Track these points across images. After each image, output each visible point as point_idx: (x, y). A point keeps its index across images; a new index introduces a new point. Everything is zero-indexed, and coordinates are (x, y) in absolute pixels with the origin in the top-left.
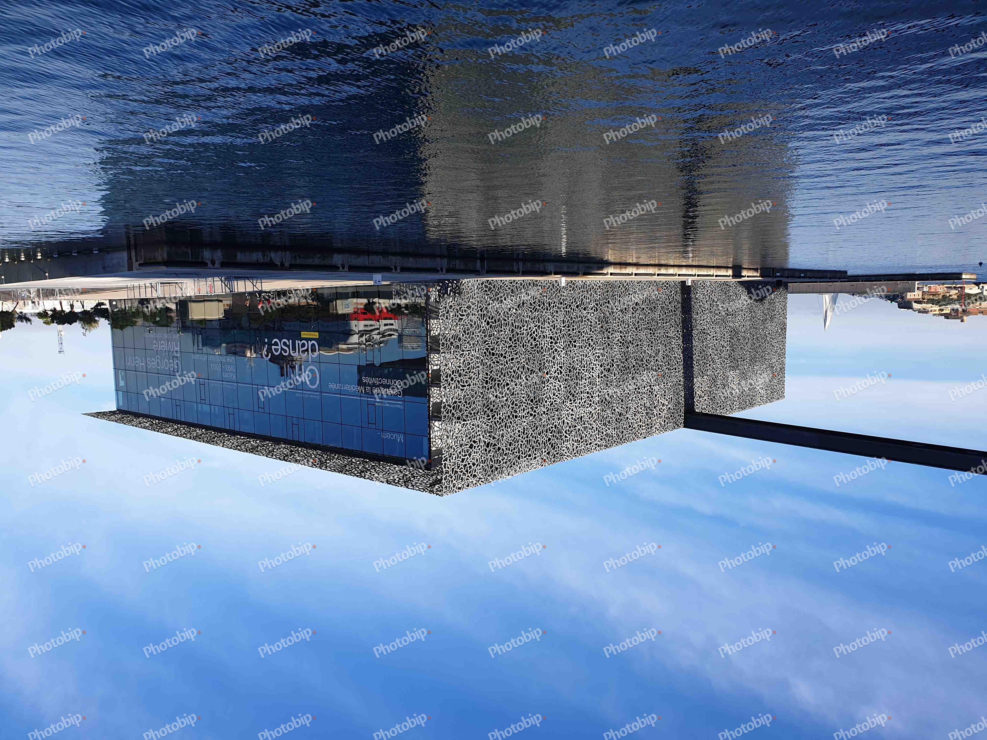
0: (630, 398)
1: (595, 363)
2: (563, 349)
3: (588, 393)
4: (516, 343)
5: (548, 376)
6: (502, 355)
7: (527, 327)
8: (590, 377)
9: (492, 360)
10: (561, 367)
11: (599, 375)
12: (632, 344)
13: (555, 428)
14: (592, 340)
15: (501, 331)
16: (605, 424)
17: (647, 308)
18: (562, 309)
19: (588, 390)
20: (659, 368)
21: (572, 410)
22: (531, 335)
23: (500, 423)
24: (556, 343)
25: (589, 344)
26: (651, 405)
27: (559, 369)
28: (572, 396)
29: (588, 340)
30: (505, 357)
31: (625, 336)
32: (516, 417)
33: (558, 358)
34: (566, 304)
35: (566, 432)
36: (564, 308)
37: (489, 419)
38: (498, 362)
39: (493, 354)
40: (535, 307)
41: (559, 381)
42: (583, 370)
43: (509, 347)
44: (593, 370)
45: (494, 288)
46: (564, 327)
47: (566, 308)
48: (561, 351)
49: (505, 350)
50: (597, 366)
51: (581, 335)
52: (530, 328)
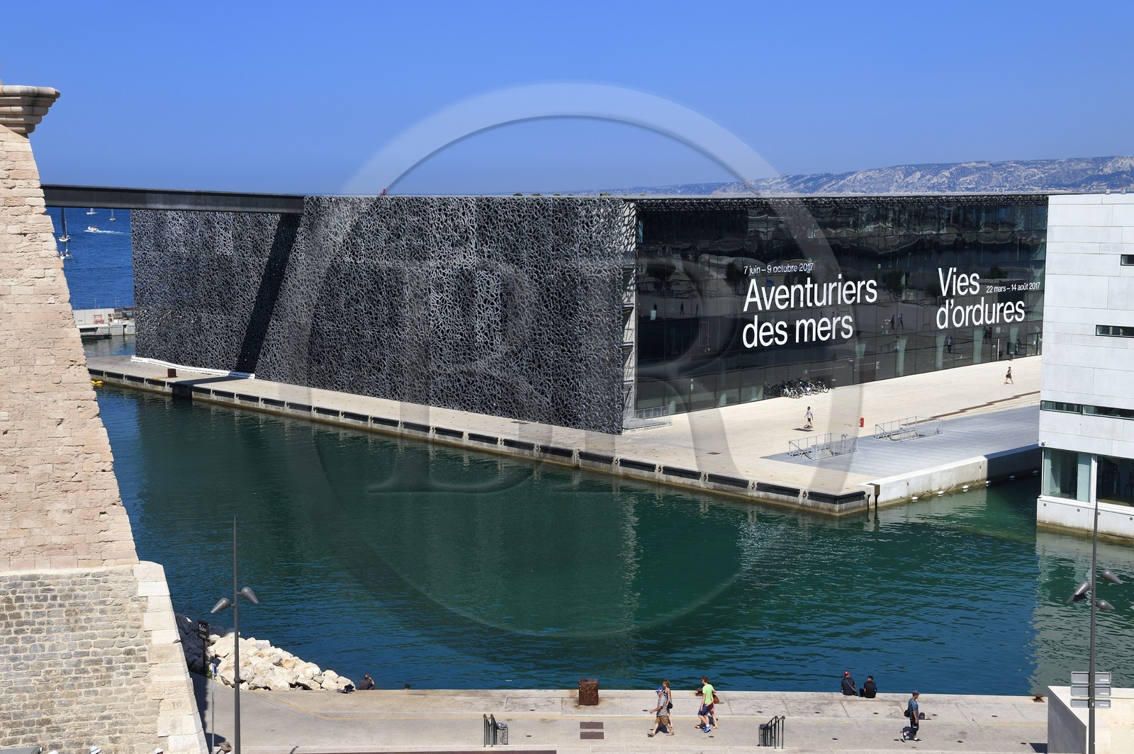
0: (385, 253)
1: (434, 309)
2: (477, 335)
3: (444, 274)
4: (535, 352)
5: (496, 305)
6: (553, 342)
7: (522, 368)
8: (442, 292)
9: (564, 338)
10: (480, 313)
11: (430, 293)
12: (384, 322)
13: (487, 241)
14: (439, 338)
15: (553, 369)
16: (421, 229)
17: (364, 362)
18: (478, 380)
19: (444, 277)
20: (344, 283)
21: (465, 257)
22: (517, 358)
23: (556, 264)
24: (486, 343)
25: (442, 332)
26: (355, 239)
27: (481, 312)
28: (466, 277)
29: (444, 339)
30: (549, 339)
31: (394, 333)
32: (536, 266)
33: (483, 325)
34: (474, 386)
35: (473, 233)
36: (477, 381)
37: (568, 271)
38: (558, 335)
39: (563, 345)
40: (513, 389)
41: (482, 297)
42: (450, 303)
44: (438, 301)
45: (561, 418)
47: (473, 381)
48: (479, 332)
49: (549, 347)
50: (432, 305)
51: (453, 346)
52: (519, 366)
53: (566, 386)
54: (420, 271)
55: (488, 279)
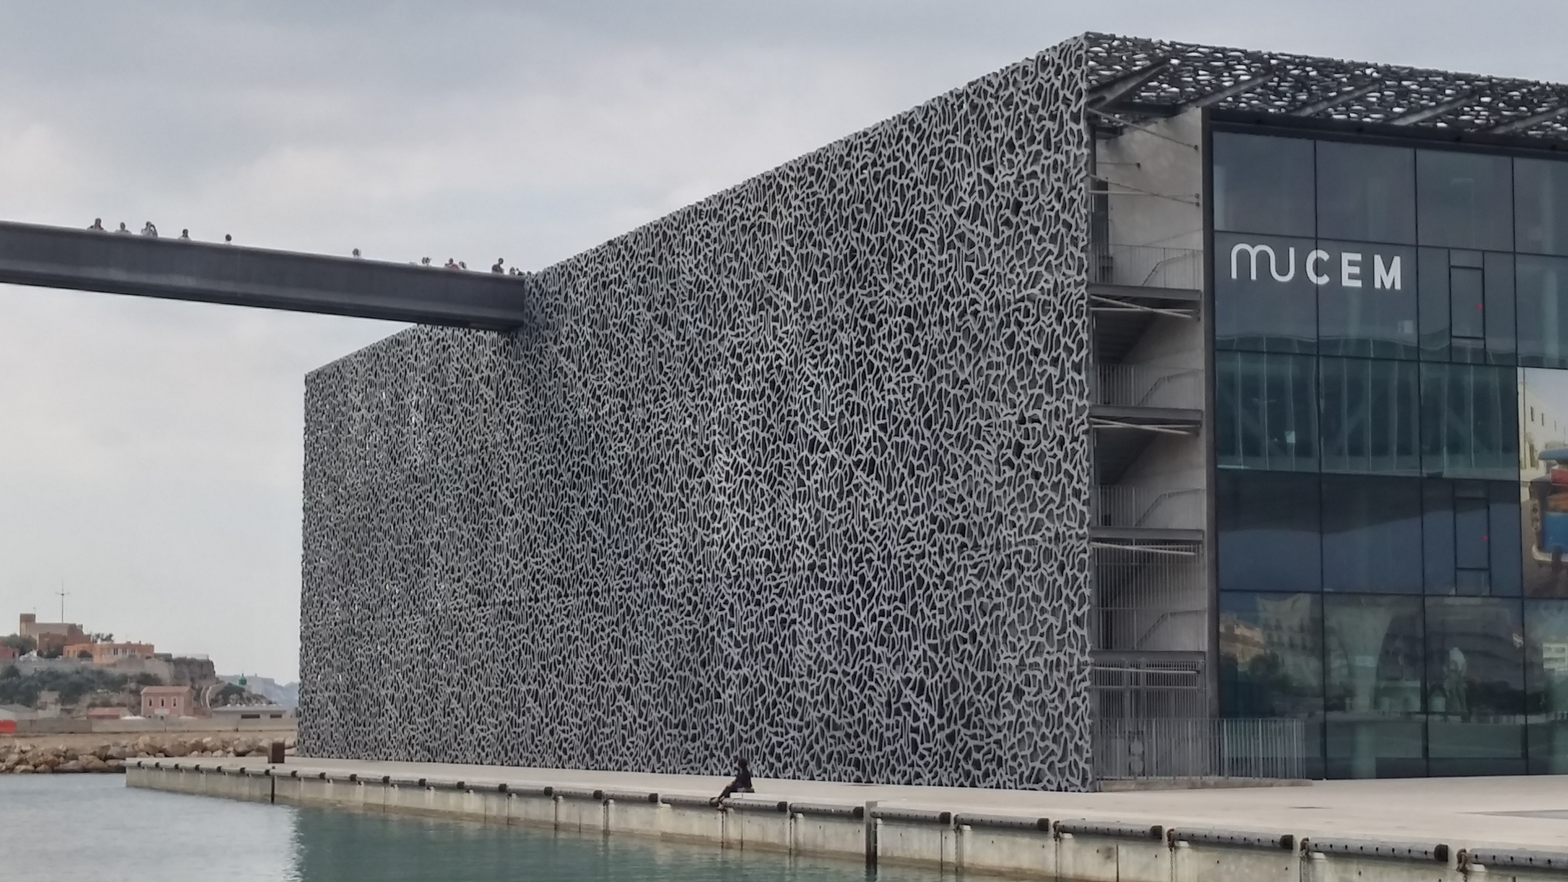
0: (642, 375)
2: (796, 547)
3: (739, 394)
4: (906, 567)
5: (831, 452)
6: (941, 528)
8: (734, 447)
9: (964, 509)
10: (801, 483)
11: (715, 454)
12: (637, 561)
13: (816, 274)
14: (729, 576)
15: (941, 611)
16: (702, 287)
18: (798, 681)
19: (739, 403)
20: (578, 476)
22: (871, 596)
24: (812, 567)
26: (596, 354)
27: (805, 478)
29: (737, 577)
30: (934, 520)
31: (655, 586)
32: (908, 311)
33: (807, 515)
34: (790, 700)
35: (791, 260)
36: (794, 684)
37: (973, 302)
38: (951, 502)
39: (962, 529)
40: (862, 691)
41: (806, 436)
42: (749, 473)
43: (922, 556)
44: (727, 474)
45: (959, 762)
46: (794, 622)
48: (800, 540)
49: (934, 545)
50: (717, 486)
51: (753, 594)
52: (874, 619)
53: (970, 657)
54: (698, 401)
55: (817, 381)
